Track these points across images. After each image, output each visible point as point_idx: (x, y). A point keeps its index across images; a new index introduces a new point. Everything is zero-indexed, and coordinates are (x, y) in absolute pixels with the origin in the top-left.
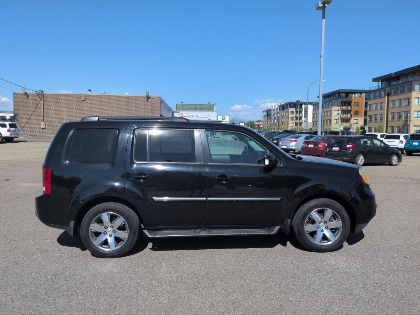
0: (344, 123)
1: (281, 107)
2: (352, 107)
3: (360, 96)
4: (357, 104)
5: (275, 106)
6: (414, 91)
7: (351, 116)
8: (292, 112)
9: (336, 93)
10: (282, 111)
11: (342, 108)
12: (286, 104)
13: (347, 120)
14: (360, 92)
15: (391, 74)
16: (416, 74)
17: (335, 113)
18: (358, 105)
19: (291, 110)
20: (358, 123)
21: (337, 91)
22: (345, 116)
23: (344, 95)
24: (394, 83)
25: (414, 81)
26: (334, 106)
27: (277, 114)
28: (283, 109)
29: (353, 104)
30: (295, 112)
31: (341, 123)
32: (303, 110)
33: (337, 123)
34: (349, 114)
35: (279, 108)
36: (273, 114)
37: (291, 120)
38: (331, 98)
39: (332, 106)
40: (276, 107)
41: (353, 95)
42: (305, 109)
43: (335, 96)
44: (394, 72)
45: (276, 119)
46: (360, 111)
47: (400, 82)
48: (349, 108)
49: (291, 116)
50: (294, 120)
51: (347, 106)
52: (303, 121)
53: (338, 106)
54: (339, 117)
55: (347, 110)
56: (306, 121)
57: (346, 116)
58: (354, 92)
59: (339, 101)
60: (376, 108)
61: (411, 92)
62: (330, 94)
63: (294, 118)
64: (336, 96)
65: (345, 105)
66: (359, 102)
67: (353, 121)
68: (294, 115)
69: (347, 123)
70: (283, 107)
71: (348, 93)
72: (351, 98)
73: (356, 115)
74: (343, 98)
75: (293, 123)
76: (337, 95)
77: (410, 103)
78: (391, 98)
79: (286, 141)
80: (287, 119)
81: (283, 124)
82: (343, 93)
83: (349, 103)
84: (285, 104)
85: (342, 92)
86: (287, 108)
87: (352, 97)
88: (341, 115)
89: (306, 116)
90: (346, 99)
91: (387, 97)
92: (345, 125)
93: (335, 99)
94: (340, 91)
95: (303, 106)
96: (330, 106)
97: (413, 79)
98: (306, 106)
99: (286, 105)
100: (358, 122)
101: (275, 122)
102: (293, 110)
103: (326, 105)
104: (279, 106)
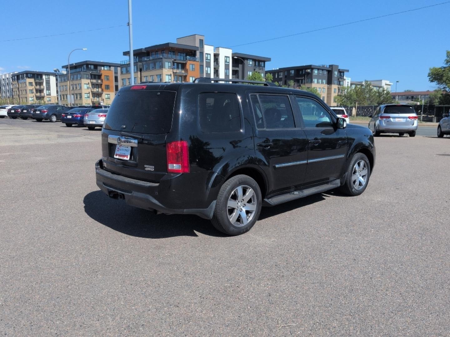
0: (96, 98)
1: (14, 76)
2: (102, 81)
3: (110, 70)
4: (107, 77)
5: (5, 75)
6: (165, 68)
7: (103, 90)
8: (31, 84)
9: (84, 64)
10: (17, 82)
11: (92, 81)
12: (21, 73)
13: (98, 95)
14: (109, 65)
15: (141, 49)
16: (164, 52)
17: (85, 87)
18: (108, 79)
19: (29, 80)
20: (109, 99)
21: (84, 62)
22: (95, 90)
23: (92, 67)
24: (146, 59)
25: (164, 58)
26: (83, 78)
27: (10, 85)
28: (18, 79)
29: (103, 77)
30: (34, 84)
31: (93, 98)
32: (43, 81)
33: (88, 97)
34: (100, 88)
35: (12, 78)
36: (4, 86)
37: (30, 93)
38: (78, 70)
39: (81, 78)
40: (7, 77)
41: (103, 68)
42: (46, 80)
43: (82, 67)
44: (144, 48)
45: (8, 91)
46: (110, 85)
47: (151, 58)
48: (99, 81)
49: (29, 88)
50: (34, 93)
51: (97, 80)
52: (46, 95)
53: (87, 78)
54: (90, 90)
55: (98, 83)
56: (49, 94)
57: (97, 90)
58: (103, 65)
59: (88, 73)
60: (129, 82)
61: (162, 69)
62: (77, 65)
63: (34, 91)
64: (84, 68)
65: (95, 78)
66: (108, 76)
67: (104, 96)
68: (33, 87)
69: (99, 98)
70: (18, 77)
71: (97, 66)
72: (101, 72)
73: (107, 89)
74: (92, 70)
75: (33, 96)
76: (85, 66)
77: (162, 80)
78: (144, 74)
79: (93, 115)
80: (25, 91)
81: (19, 98)
82: (91, 65)
83: (99, 77)
84: (19, 73)
85: (90, 63)
86: (23, 78)
87: (101, 70)
88: (92, 89)
89: (48, 88)
90: (95, 72)
91: (139, 73)
92: (96, 99)
93: (83, 70)
94: (88, 63)
95: (44, 77)
96: (79, 79)
97: (163, 56)
98: (47, 77)
99: (22, 75)
100: (110, 97)
101: (8, 95)
102: (32, 80)
103: (74, 77)
104: (12, 75)
